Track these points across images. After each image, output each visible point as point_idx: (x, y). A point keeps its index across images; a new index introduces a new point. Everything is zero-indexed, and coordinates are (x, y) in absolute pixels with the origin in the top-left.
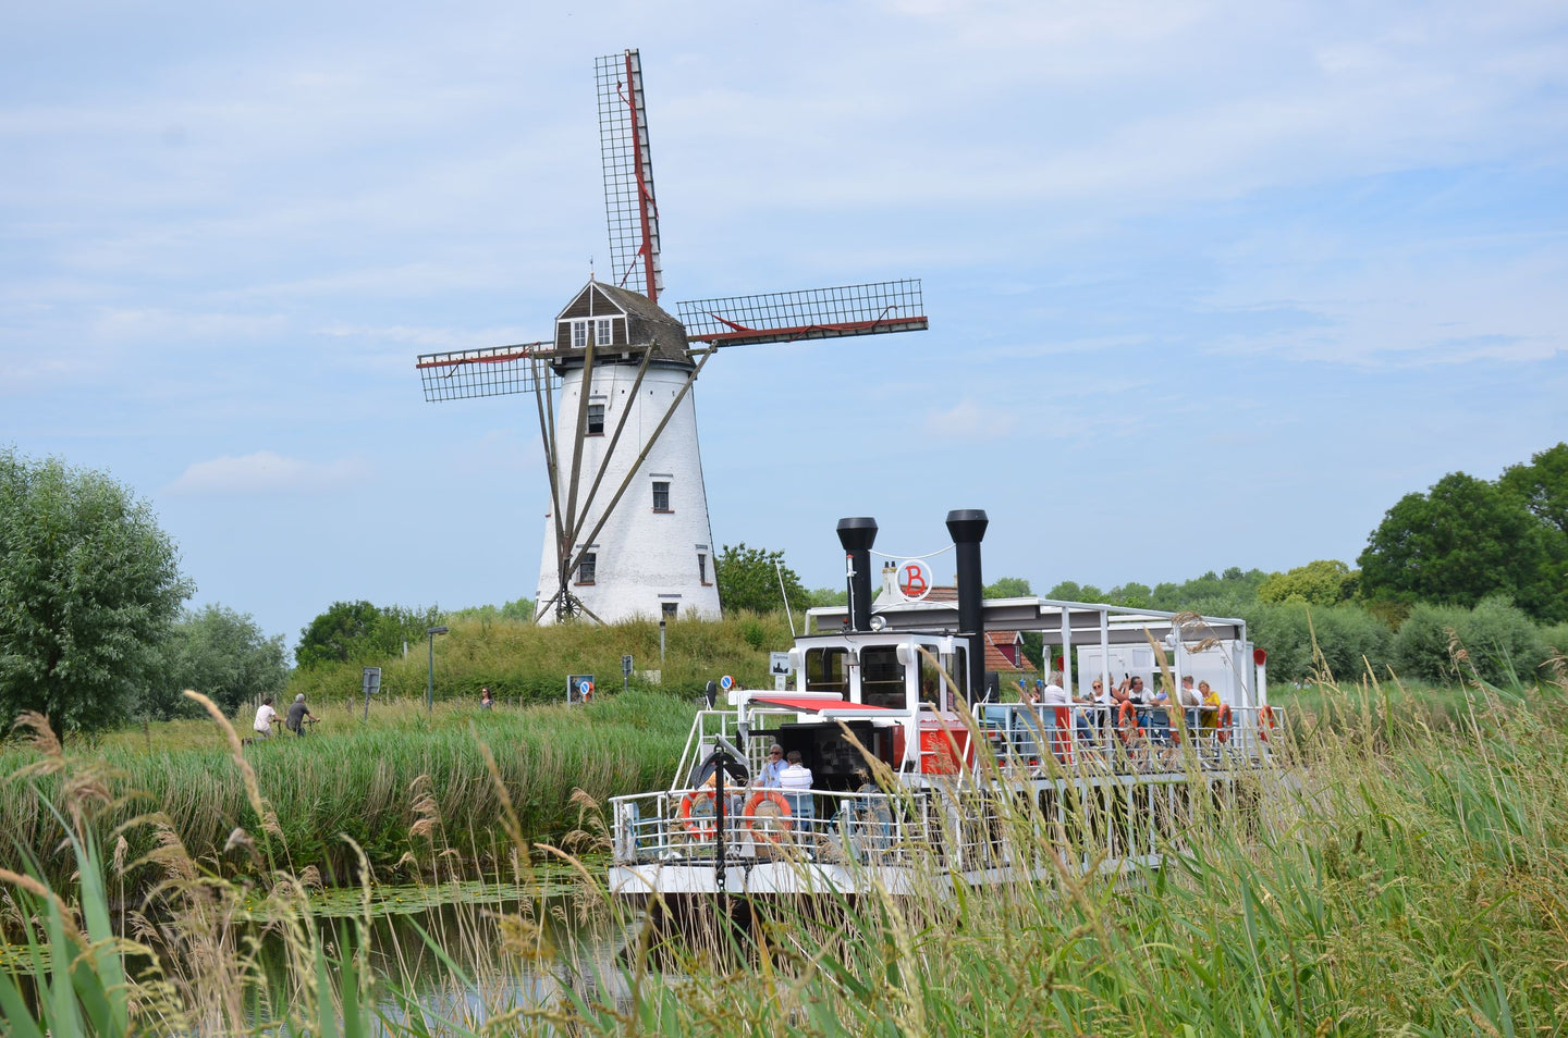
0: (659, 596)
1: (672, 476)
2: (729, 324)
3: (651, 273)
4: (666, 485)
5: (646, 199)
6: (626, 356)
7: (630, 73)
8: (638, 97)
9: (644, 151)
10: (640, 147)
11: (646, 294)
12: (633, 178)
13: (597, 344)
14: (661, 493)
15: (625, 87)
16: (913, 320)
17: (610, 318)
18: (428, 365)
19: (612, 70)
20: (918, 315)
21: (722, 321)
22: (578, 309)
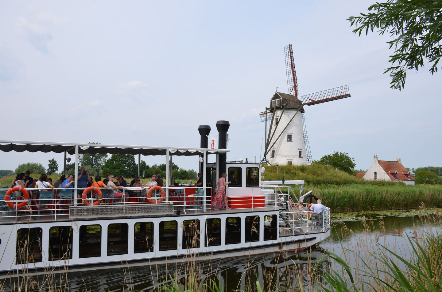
0: (287, 160)
1: (292, 133)
2: (311, 100)
3: (296, 91)
4: (291, 135)
5: (294, 75)
6: (281, 107)
7: (290, 49)
8: (292, 54)
9: (293, 65)
10: (292, 64)
11: (295, 96)
12: (291, 71)
13: (277, 105)
14: (290, 137)
15: (289, 52)
16: (347, 95)
17: (279, 99)
18: (261, 115)
19: (287, 49)
20: (348, 93)
21: (310, 99)
22: (274, 98)
